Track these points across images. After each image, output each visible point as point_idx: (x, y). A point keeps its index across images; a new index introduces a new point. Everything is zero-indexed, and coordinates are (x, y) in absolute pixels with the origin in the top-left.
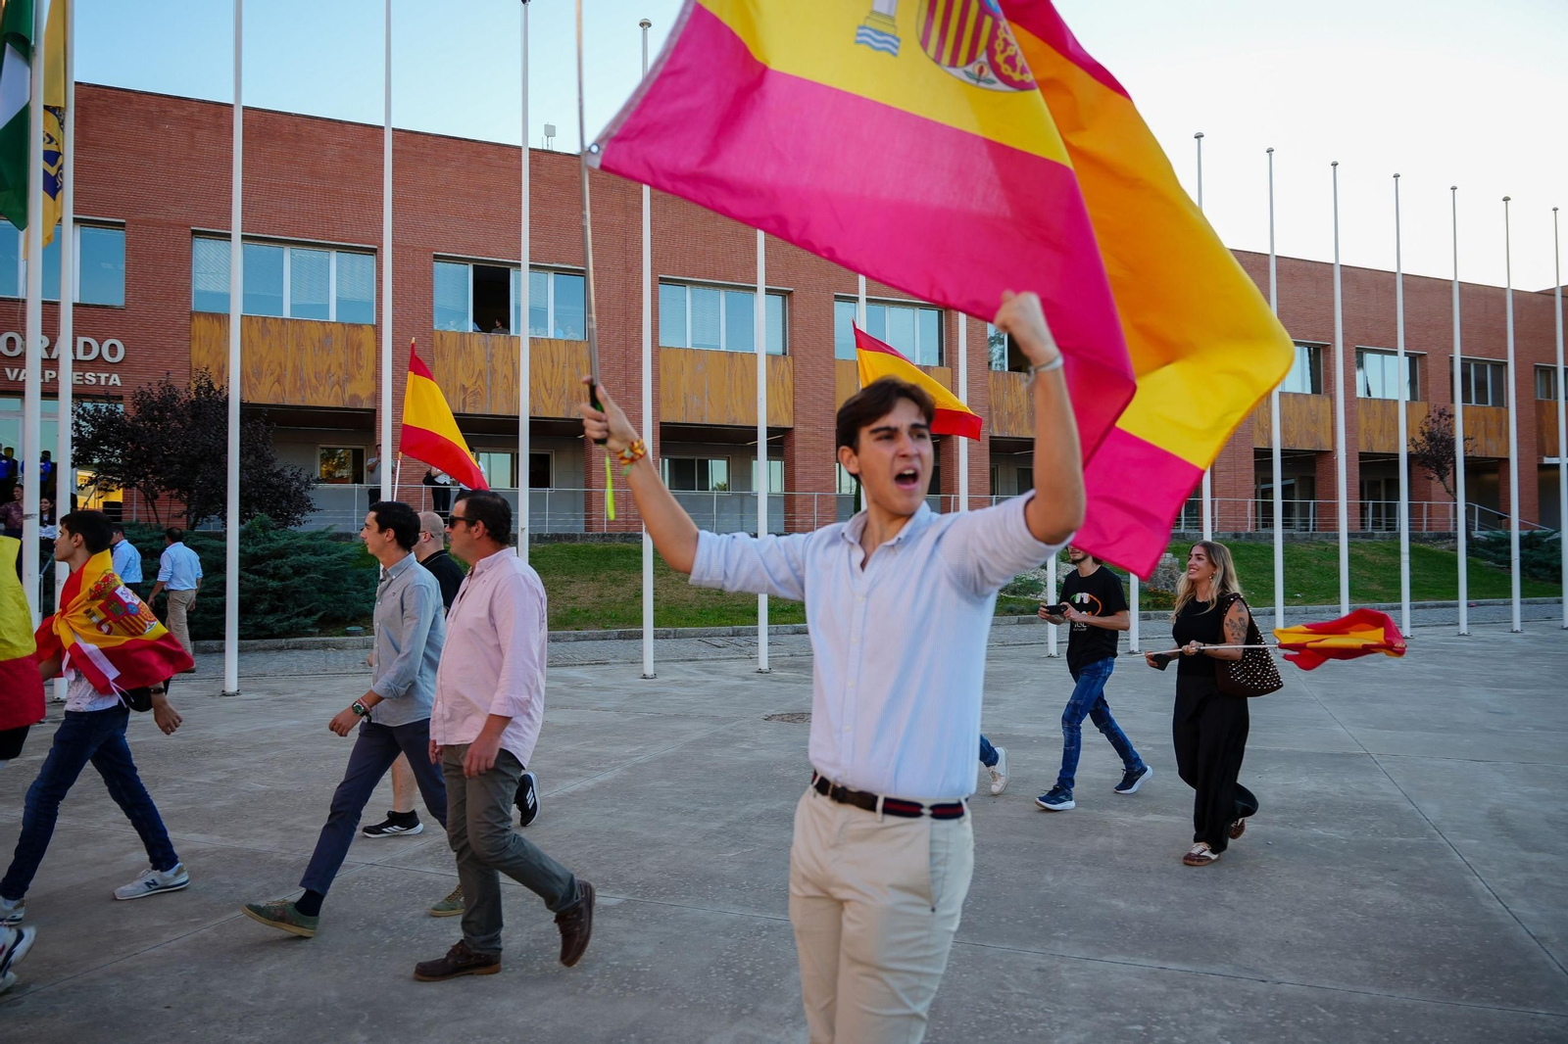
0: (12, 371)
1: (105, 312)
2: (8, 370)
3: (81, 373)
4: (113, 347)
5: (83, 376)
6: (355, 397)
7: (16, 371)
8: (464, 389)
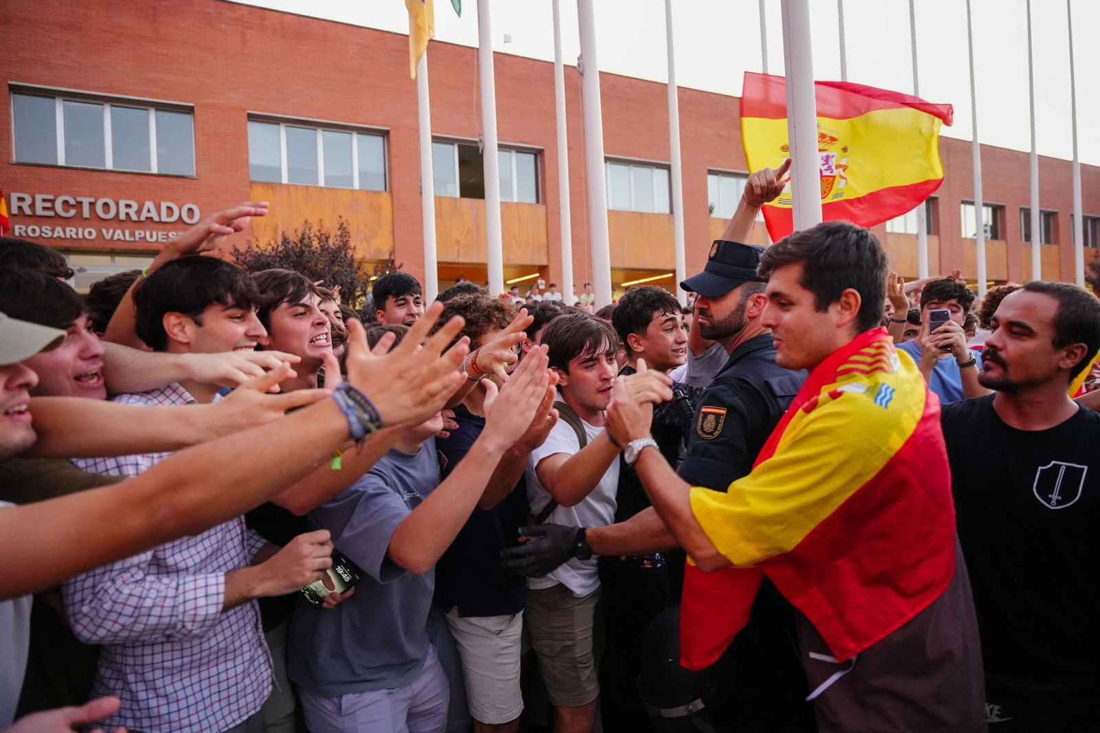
0: (108, 232)
1: (180, 182)
2: (104, 231)
3: (165, 233)
4: (190, 210)
5: (167, 235)
6: (378, 250)
7: (111, 231)
8: (458, 242)
